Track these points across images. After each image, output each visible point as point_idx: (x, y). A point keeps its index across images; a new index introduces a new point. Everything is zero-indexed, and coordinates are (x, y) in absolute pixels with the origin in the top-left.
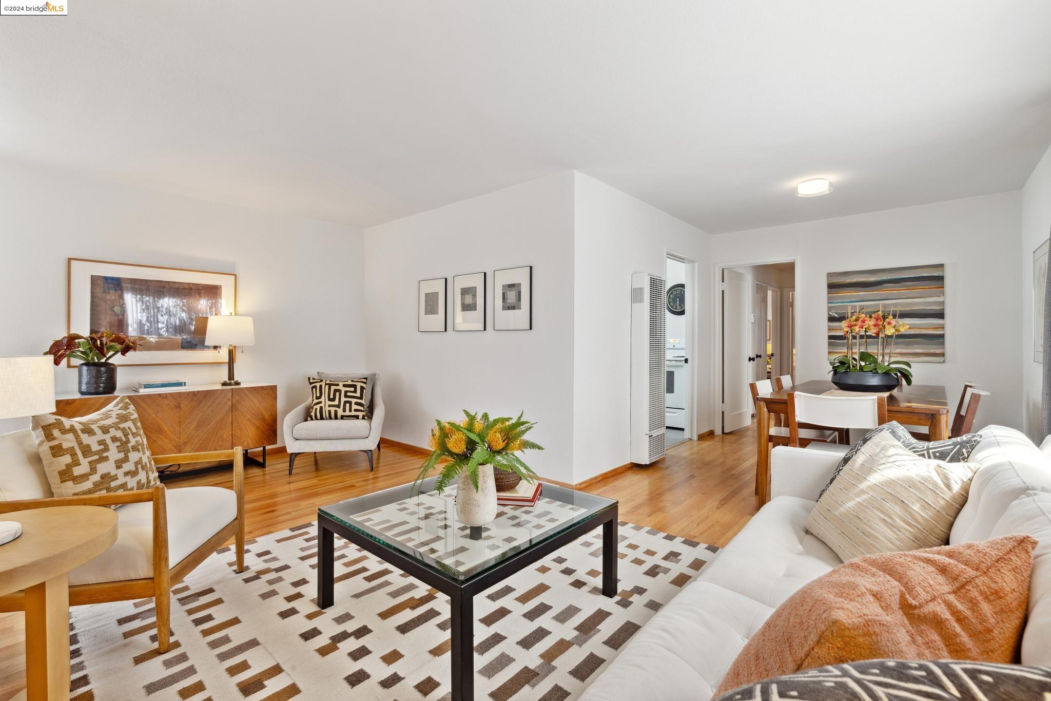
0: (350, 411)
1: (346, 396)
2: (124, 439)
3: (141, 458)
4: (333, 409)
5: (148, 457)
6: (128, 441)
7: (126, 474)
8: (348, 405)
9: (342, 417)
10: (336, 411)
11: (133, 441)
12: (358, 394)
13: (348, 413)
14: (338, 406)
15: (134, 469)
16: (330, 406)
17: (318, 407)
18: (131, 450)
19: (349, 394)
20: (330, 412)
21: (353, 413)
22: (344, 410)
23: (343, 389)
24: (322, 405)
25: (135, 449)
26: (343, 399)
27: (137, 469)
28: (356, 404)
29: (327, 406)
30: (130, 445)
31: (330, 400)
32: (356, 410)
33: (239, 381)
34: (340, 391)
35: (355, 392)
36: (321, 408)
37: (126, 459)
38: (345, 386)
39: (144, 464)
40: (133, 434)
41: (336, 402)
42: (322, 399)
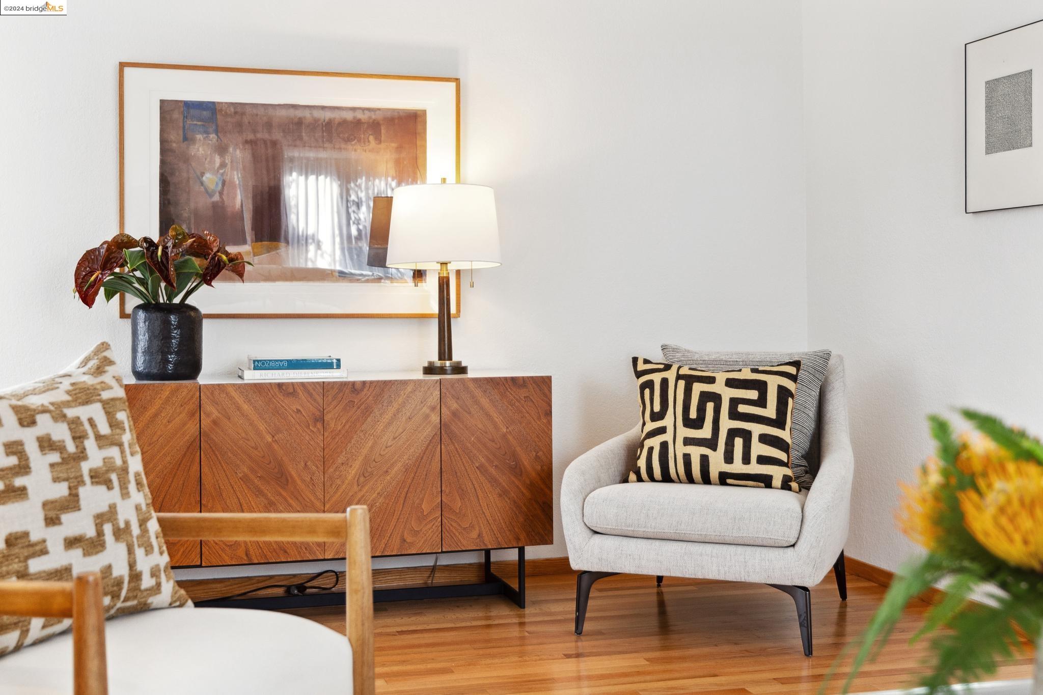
0: (746, 460)
1: (734, 415)
2: (71, 447)
3: (113, 509)
4: (696, 453)
5: (138, 508)
6: (81, 455)
7: (71, 543)
8: (739, 442)
9: (724, 479)
10: (704, 460)
11: (95, 457)
12: (770, 411)
13: (738, 467)
14: (712, 444)
15: (91, 532)
16: (688, 441)
17: (655, 442)
18: (87, 479)
19: (742, 408)
20: (687, 458)
21: (755, 468)
22: (729, 458)
23: (728, 394)
24: (668, 437)
25: (99, 478)
26: (726, 424)
27: (100, 533)
28: (764, 439)
29: (680, 441)
30: (85, 467)
31: (689, 423)
32: (762, 460)
33: (463, 365)
34: (716, 398)
35: (761, 402)
36: (664, 445)
37: (72, 503)
38: (731, 383)
39: (122, 525)
40: (98, 437)
41: (706, 432)
42: (668, 421)
